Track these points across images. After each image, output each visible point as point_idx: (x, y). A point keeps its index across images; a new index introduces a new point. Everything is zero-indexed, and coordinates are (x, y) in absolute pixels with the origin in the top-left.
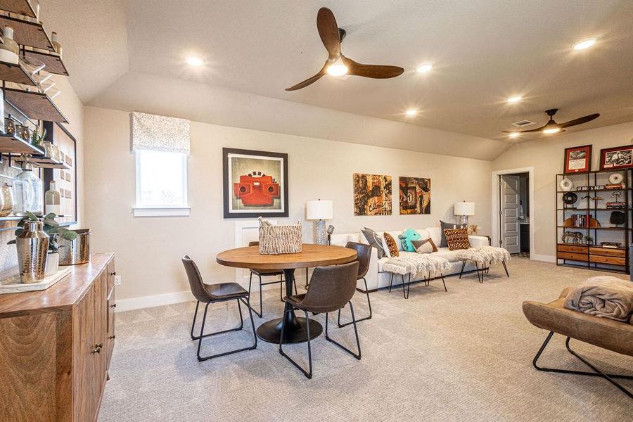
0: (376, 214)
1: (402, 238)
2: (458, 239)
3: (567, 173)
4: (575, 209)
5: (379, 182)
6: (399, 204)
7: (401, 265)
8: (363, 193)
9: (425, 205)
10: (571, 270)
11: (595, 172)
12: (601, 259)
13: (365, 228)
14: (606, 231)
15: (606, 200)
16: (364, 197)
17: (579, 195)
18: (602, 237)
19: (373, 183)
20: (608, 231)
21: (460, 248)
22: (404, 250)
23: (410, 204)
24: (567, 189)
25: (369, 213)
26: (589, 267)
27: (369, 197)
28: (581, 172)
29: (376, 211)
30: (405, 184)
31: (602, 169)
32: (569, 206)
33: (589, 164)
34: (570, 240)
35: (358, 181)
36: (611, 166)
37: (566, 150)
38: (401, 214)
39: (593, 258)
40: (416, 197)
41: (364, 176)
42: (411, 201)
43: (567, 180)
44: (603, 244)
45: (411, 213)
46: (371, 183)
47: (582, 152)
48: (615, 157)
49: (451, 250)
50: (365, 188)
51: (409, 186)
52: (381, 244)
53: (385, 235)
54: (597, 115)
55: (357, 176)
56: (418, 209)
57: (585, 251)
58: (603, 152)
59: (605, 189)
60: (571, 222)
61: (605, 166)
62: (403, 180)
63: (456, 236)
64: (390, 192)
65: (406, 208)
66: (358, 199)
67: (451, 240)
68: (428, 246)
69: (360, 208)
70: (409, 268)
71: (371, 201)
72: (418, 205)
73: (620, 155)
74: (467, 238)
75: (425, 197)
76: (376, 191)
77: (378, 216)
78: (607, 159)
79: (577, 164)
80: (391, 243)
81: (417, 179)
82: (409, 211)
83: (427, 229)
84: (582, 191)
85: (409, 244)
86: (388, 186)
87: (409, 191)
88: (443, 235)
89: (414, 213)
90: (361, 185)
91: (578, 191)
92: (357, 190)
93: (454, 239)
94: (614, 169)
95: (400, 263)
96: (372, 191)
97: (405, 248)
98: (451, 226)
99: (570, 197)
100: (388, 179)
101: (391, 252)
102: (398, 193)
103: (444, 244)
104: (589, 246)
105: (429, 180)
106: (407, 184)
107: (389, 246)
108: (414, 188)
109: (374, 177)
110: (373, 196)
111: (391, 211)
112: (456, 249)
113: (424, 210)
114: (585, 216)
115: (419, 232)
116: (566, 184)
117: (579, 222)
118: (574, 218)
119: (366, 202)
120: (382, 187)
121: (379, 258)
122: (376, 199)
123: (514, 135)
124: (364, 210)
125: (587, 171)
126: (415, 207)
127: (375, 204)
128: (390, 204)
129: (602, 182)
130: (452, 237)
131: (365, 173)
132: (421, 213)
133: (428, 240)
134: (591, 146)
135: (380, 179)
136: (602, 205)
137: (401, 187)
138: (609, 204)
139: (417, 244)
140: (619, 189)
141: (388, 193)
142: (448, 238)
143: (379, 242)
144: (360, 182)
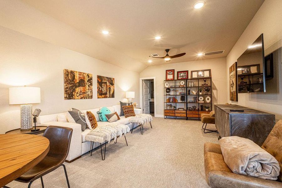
0: (81, 98)
1: (99, 113)
2: (129, 111)
3: (167, 80)
4: (170, 95)
5: (84, 78)
6: (97, 92)
7: (99, 136)
8: (72, 84)
9: (112, 93)
10: (170, 121)
11: (176, 80)
12: (179, 115)
13: (73, 109)
14: (179, 103)
15: (180, 91)
16: (73, 86)
17: (171, 89)
18: (178, 106)
19: (79, 77)
20: (180, 104)
21: (130, 116)
22: (100, 121)
23: (103, 92)
24: (167, 87)
25: (76, 97)
26: (175, 119)
27: (76, 87)
28: (171, 80)
29: (82, 96)
30: (101, 80)
31: (178, 79)
32: (168, 94)
33: (174, 77)
34: (169, 108)
35: (68, 75)
36: (180, 78)
37: (166, 70)
38: (98, 98)
39: (176, 115)
40: (107, 88)
41: (72, 72)
42: (104, 90)
43: (167, 83)
44: (179, 109)
45: (104, 97)
46: (78, 78)
47: (171, 72)
48: (181, 75)
49: (126, 117)
50: (73, 81)
51: (103, 81)
52: (85, 120)
53: (88, 113)
54: (184, 54)
55: (67, 71)
56: (108, 95)
57: (174, 112)
58: (178, 72)
59: (179, 87)
60: (169, 100)
61: (179, 78)
62: (99, 77)
63: (128, 110)
64: (91, 84)
65: (102, 94)
66: (67, 88)
67: (126, 112)
68: (115, 117)
69: (69, 94)
70: (106, 137)
71: (78, 90)
72: (108, 93)
73: (183, 74)
74: (133, 110)
75: (112, 88)
76: (82, 83)
77: (83, 100)
78: (179, 76)
79: (170, 77)
80: (91, 118)
81: (107, 78)
82: (103, 96)
83: (113, 106)
84: (172, 88)
85: (104, 117)
86: (90, 80)
87: (103, 84)
88: (122, 109)
89: (106, 97)
90: (70, 78)
91: (171, 88)
92: (67, 81)
93: (128, 111)
94: (182, 79)
95: (99, 134)
96: (79, 83)
97: (101, 120)
98: (125, 104)
99: (168, 90)
100: (90, 76)
101: (92, 125)
102: (97, 85)
103: (123, 114)
104: (175, 110)
105: (114, 79)
106: (102, 80)
107: (91, 120)
108: (106, 83)
109: (80, 73)
110: (79, 86)
111: (92, 96)
112: (129, 116)
113: (111, 96)
114: (173, 98)
115: (109, 108)
116: (167, 85)
117: (171, 100)
118: (170, 98)
119: (74, 90)
120: (86, 81)
121: (83, 130)
122: (82, 88)
123: (150, 61)
124: (73, 95)
125: (173, 80)
126: (106, 94)
127: (81, 91)
128: (92, 92)
129: (178, 84)
130: (126, 110)
131: (73, 70)
132: (110, 97)
133: (115, 113)
134: (174, 70)
135: (85, 75)
136: (178, 94)
137: (98, 82)
138: (180, 93)
139: (108, 117)
140: (184, 87)
141: (90, 85)
142: (124, 111)
143: (82, 118)
144: (69, 76)
